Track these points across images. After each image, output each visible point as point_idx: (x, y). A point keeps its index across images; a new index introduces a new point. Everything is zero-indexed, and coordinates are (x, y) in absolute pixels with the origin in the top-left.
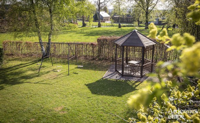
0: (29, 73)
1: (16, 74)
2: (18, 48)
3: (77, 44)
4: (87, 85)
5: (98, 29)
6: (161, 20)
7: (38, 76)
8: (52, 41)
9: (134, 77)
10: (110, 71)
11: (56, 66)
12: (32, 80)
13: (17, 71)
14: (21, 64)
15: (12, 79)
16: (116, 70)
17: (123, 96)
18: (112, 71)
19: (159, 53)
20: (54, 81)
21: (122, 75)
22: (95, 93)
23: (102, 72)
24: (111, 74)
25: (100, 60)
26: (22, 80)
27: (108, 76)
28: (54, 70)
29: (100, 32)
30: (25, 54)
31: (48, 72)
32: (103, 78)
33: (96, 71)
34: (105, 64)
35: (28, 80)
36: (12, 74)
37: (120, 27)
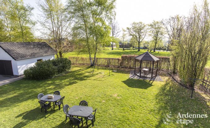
0: (87, 74)
1: (81, 74)
2: (77, 61)
3: (109, 59)
4: (123, 82)
5: (113, 51)
6: (146, 46)
7: (93, 76)
8: (96, 57)
9: (148, 78)
10: (132, 74)
11: (100, 71)
12: (90, 78)
13: (80, 73)
14: (81, 69)
15: (80, 77)
16: (135, 74)
17: (148, 89)
18: (133, 74)
19: (159, 65)
20: (103, 79)
21: (140, 77)
22: (130, 87)
23: (127, 74)
24: (133, 76)
25: (122, 68)
26: (86, 78)
27: (132, 76)
28: (100, 73)
29: (114, 53)
30: (80, 64)
31: (97, 74)
32: (129, 78)
33: (124, 74)
34: (127, 70)
35: (88, 78)
36: (78, 75)
37: (124, 50)
